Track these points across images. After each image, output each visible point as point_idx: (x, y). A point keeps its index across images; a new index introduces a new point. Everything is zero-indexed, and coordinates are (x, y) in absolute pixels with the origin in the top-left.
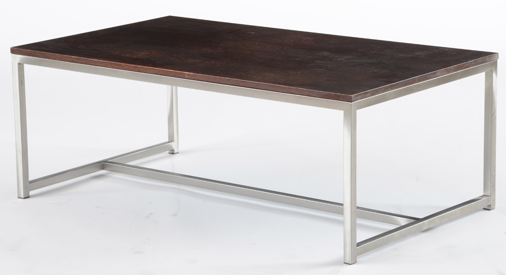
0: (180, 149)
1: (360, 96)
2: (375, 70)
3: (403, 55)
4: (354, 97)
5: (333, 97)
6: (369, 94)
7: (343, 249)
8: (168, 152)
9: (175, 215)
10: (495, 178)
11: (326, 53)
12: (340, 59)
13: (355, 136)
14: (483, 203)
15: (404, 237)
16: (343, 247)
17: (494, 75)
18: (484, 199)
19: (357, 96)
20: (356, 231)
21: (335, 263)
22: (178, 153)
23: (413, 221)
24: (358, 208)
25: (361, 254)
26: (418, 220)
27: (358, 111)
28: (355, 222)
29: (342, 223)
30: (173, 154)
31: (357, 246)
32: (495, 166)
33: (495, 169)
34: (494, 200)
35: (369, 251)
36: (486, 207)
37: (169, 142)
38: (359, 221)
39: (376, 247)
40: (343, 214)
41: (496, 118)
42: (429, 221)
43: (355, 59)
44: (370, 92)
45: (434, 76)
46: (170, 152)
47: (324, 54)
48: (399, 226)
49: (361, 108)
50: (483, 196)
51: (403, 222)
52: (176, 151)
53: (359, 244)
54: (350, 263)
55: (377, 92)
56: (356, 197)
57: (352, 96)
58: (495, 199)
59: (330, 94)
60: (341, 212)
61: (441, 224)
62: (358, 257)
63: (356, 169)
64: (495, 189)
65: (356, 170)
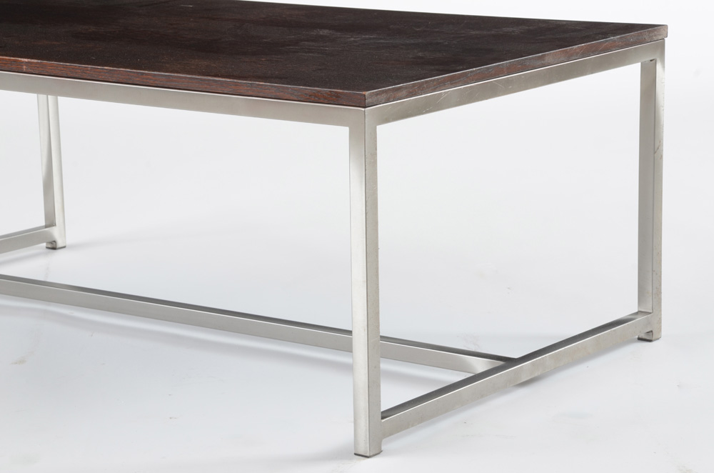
0: (69, 241)
1: (384, 96)
2: (420, 54)
3: (477, 32)
4: (371, 95)
5: (325, 98)
6: (404, 92)
7: (353, 424)
8: (44, 244)
9: (22, 361)
10: (660, 277)
11: (325, 32)
12: (352, 39)
13: (375, 182)
14: (638, 327)
15: (481, 397)
16: (353, 419)
17: (659, 67)
18: (640, 318)
19: (377, 94)
20: (379, 386)
21: (337, 455)
22: (64, 247)
23: (500, 363)
24: (383, 338)
25: (391, 434)
26: (509, 362)
27: (378, 127)
28: (377, 367)
29: (349, 368)
30: (54, 248)
31: (383, 418)
32: (660, 254)
33: (661, 260)
34: (660, 322)
35: (408, 428)
36: (644, 336)
37: (46, 227)
38: (385, 365)
39: (422, 420)
40: (352, 352)
41: (662, 156)
42: (533, 364)
43: (381, 39)
44: (406, 88)
45: (539, 63)
46: (49, 246)
47: (321, 34)
48: (472, 375)
49: (387, 120)
50: (637, 313)
51: (481, 365)
52: (60, 244)
53: (385, 414)
54: (368, 455)
55: (421, 90)
56: (378, 313)
57: (367, 93)
58: (660, 319)
59: (319, 92)
60: (348, 349)
61: (557, 369)
62: (384, 440)
63: (377, 252)
64: (660, 299)
65: (377, 256)
